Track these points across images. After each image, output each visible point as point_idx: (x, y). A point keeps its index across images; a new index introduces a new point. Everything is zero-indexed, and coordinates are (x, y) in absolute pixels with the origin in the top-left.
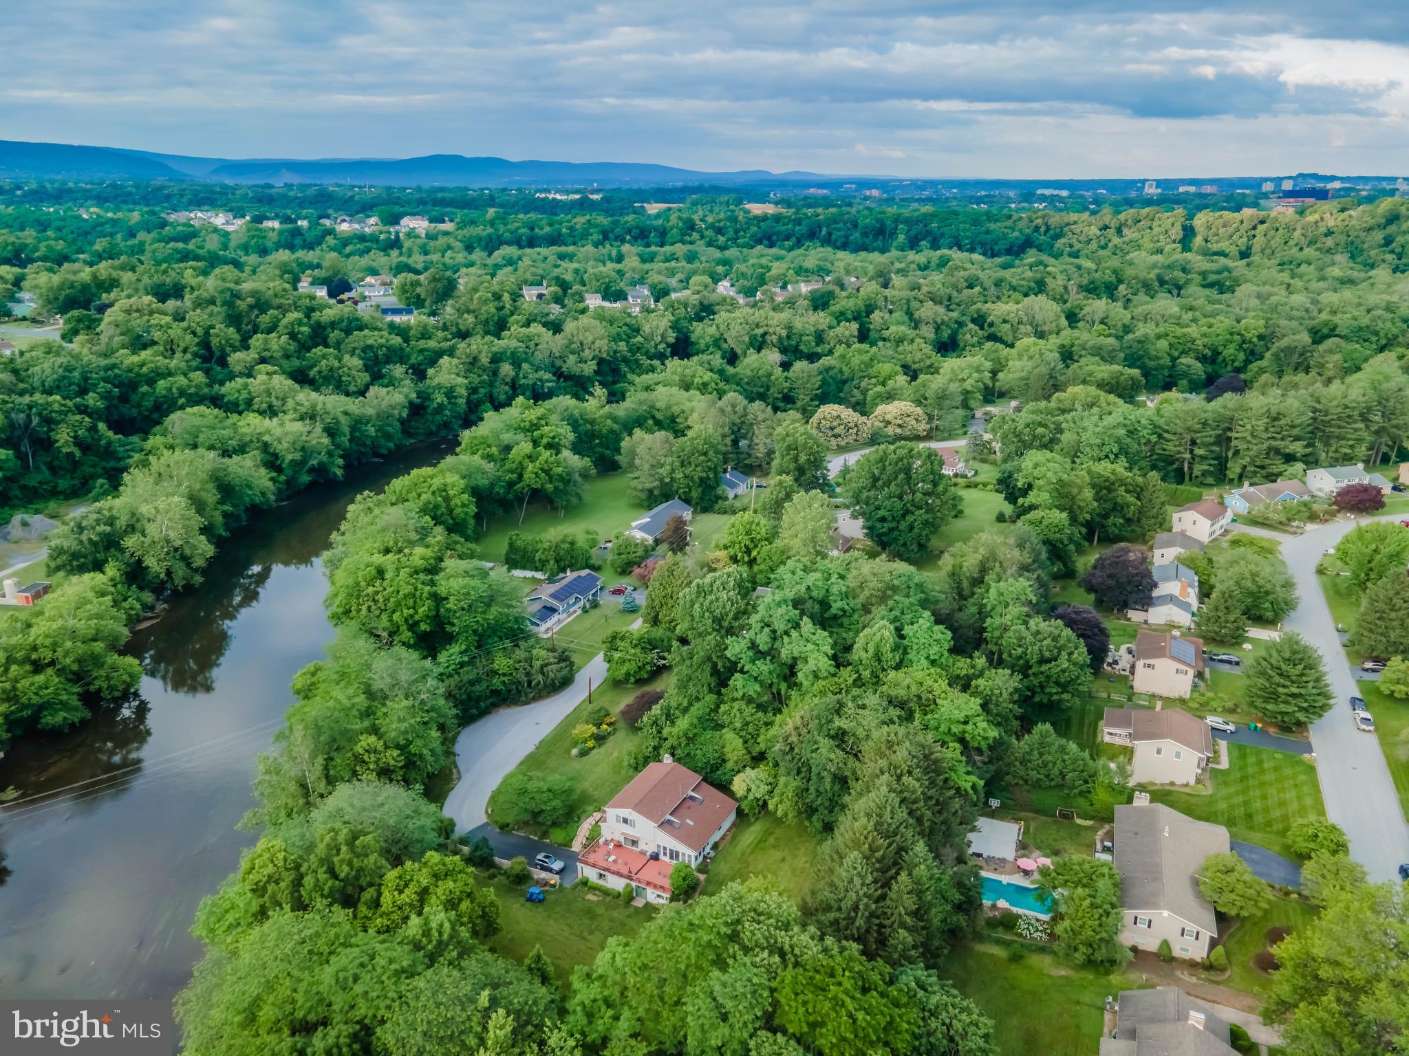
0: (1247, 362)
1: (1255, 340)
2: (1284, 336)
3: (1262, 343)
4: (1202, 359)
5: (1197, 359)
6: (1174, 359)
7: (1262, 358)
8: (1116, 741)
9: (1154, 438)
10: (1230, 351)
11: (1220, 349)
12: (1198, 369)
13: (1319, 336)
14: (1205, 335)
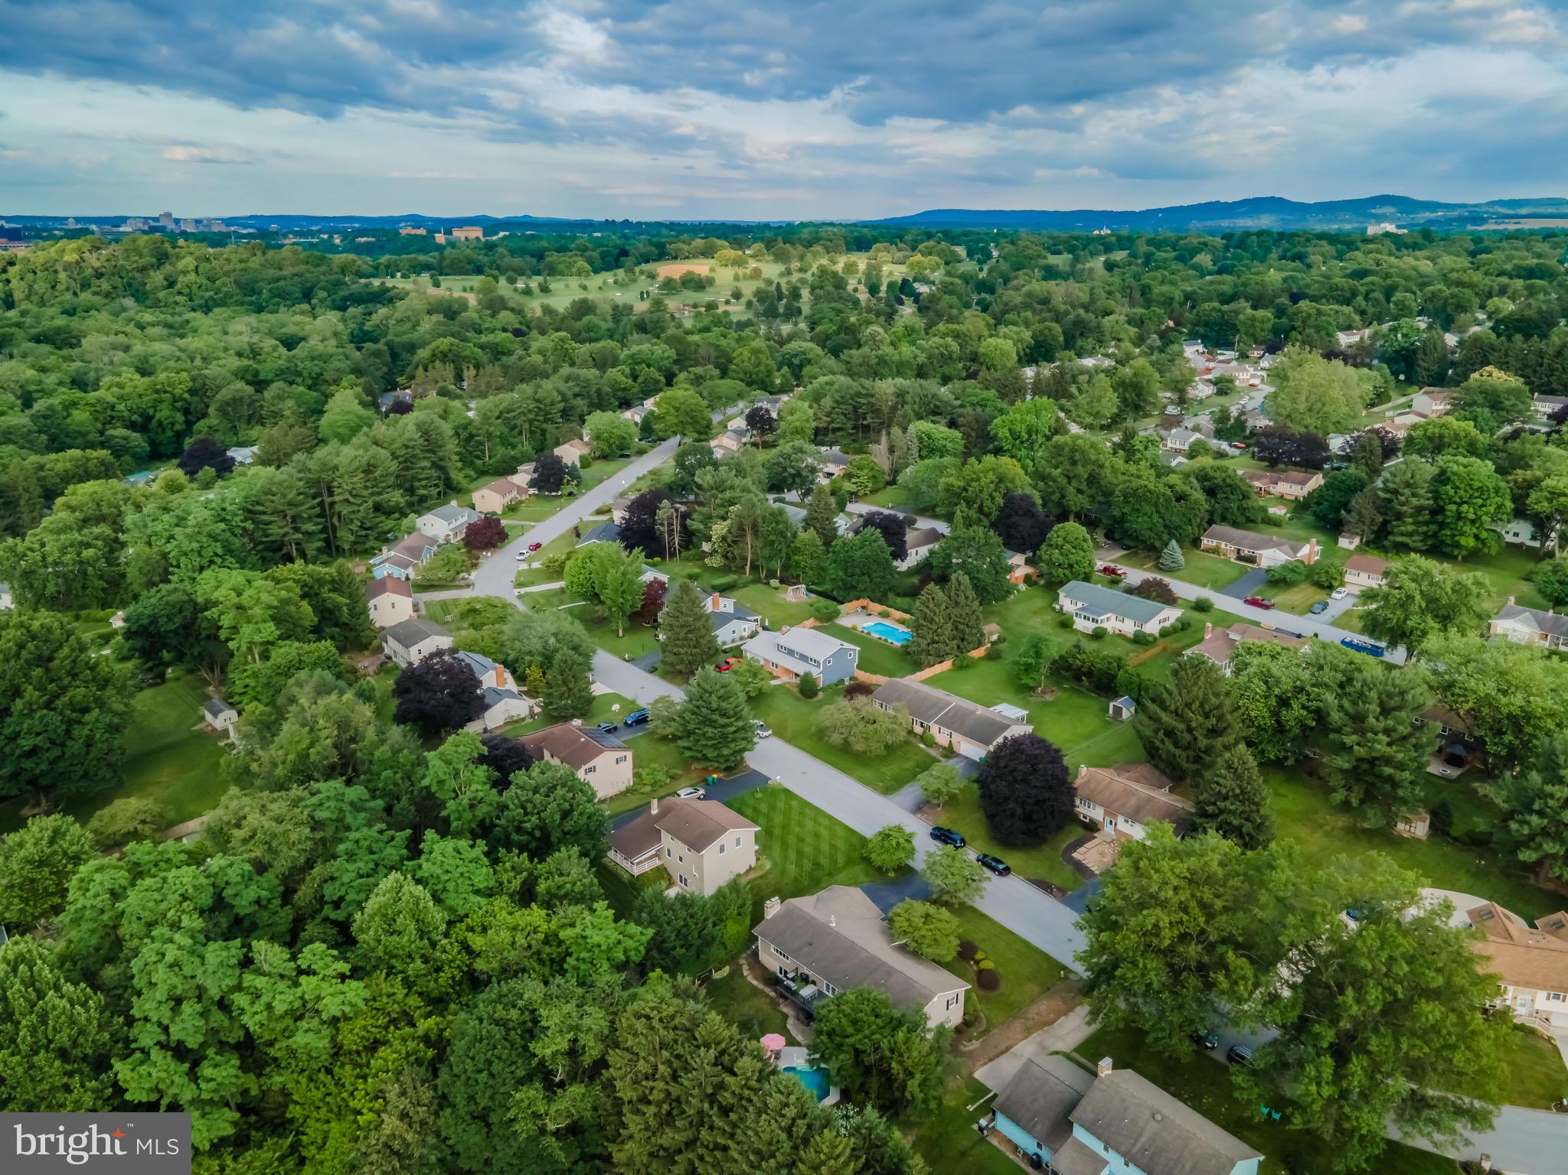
0: (189, 424)
1: (186, 396)
2: (219, 388)
3: (196, 399)
4: (132, 426)
5: (127, 427)
6: (102, 433)
7: (205, 415)
8: (647, 867)
9: (250, 525)
10: (164, 413)
11: (151, 412)
12: (137, 438)
13: (259, 384)
14: (121, 398)
